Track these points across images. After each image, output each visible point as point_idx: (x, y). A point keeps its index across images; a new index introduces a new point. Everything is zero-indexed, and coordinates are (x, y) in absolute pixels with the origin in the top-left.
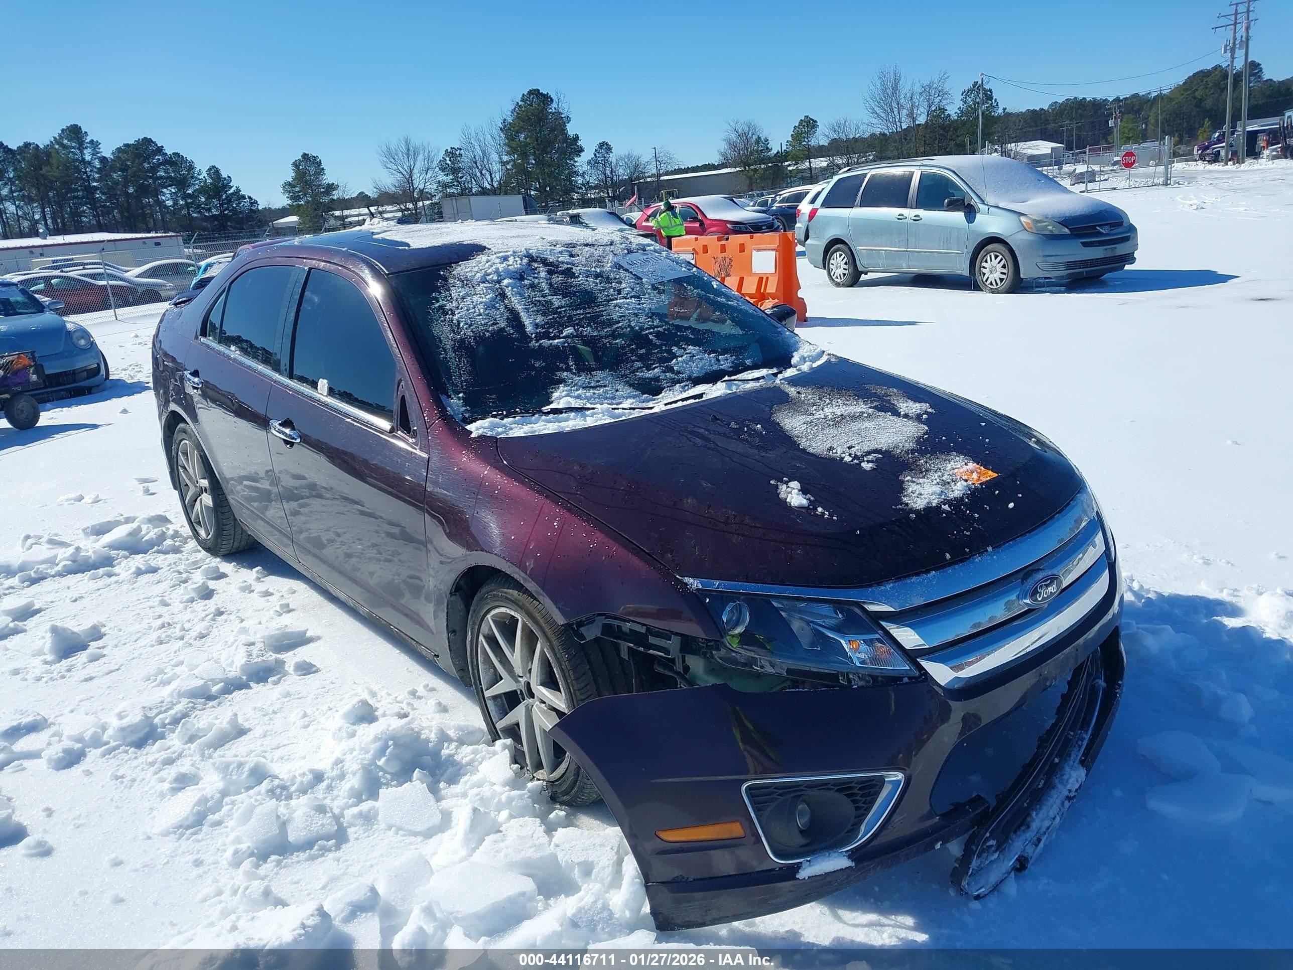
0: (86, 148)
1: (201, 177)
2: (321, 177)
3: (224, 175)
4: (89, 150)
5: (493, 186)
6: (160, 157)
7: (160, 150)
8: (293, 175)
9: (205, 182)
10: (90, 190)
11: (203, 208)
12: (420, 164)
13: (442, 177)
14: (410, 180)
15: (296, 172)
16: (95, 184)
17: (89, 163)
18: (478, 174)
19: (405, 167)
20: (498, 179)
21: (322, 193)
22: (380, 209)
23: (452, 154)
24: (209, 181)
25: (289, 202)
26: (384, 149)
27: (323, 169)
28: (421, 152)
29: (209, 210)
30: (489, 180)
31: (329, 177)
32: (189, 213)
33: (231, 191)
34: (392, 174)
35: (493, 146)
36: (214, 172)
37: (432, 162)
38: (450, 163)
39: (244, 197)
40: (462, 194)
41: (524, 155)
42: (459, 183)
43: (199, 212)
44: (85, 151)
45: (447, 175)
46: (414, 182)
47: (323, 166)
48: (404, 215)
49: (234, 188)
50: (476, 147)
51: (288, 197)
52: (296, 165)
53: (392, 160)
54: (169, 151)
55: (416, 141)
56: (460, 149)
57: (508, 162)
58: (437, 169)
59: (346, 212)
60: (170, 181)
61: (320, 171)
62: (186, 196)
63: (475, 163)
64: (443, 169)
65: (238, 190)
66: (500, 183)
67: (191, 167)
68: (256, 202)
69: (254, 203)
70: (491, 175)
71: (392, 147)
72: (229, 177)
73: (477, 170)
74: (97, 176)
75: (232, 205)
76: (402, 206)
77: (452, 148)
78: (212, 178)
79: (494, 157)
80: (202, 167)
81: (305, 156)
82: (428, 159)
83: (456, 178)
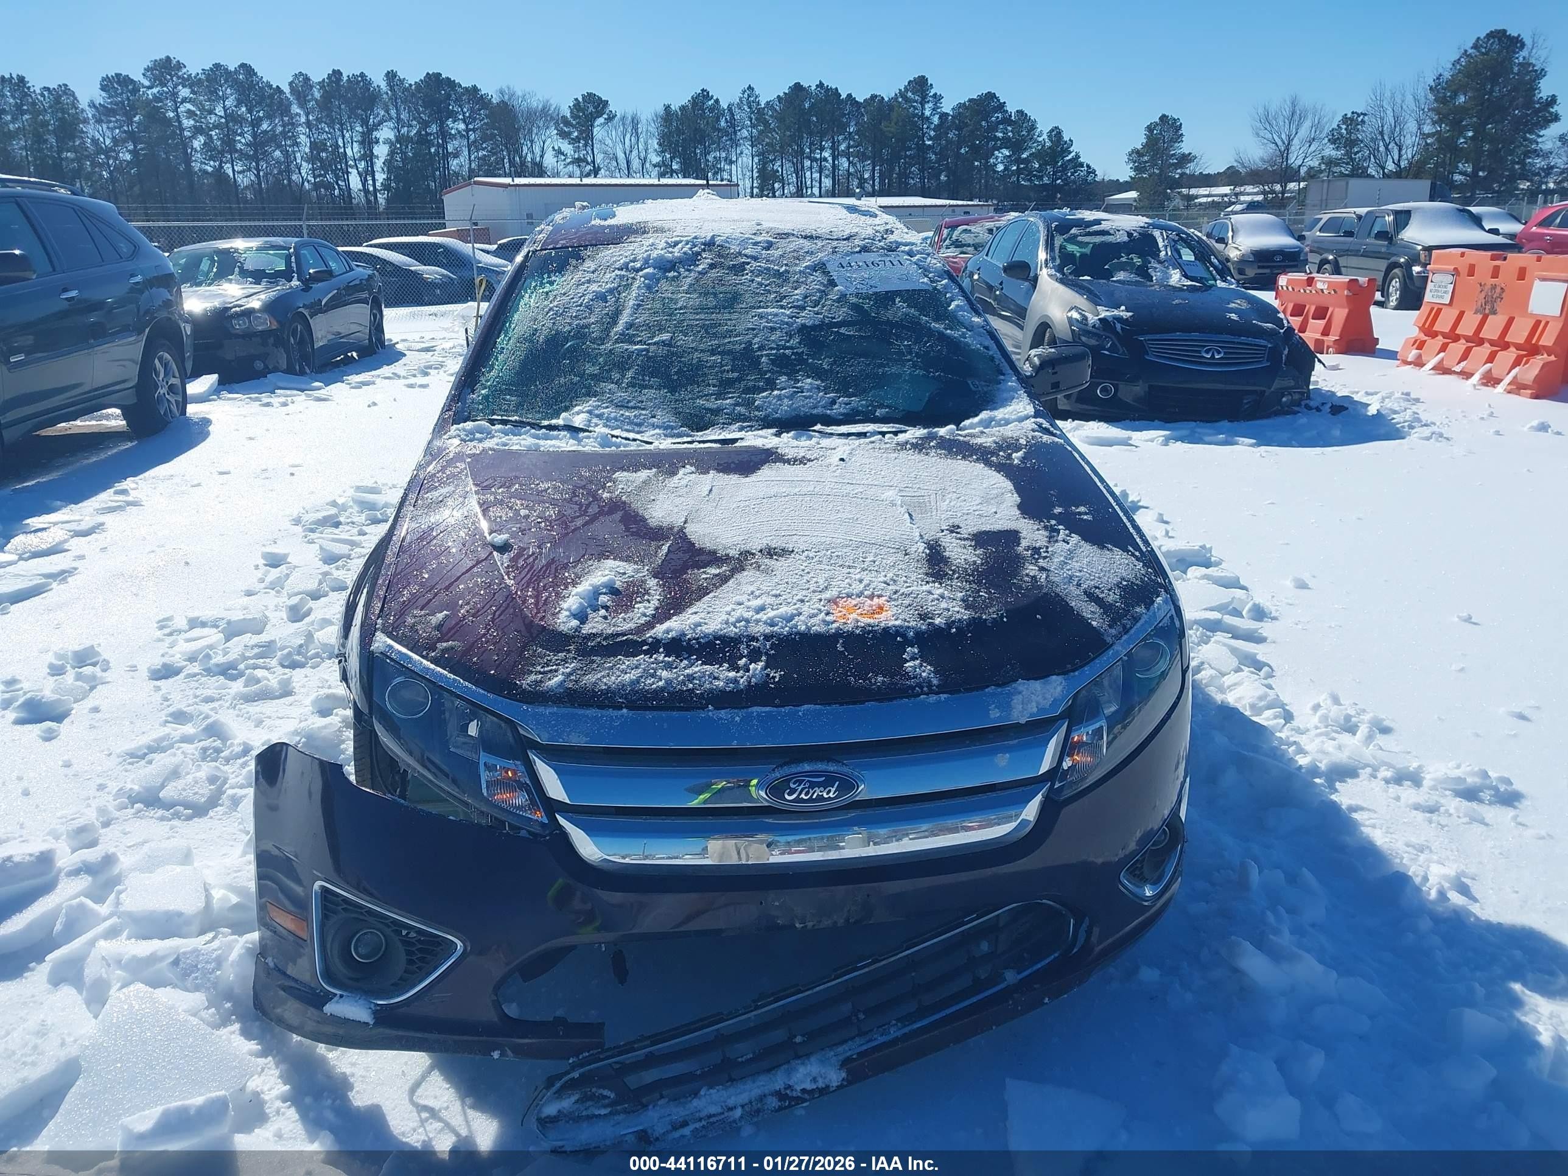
0: (928, 102)
1: (1040, 139)
2: (1176, 145)
3: (1066, 138)
4: (931, 105)
5: (1400, 166)
6: (1000, 115)
7: (1001, 106)
8: (1145, 141)
9: (1043, 146)
10: (923, 149)
11: (1035, 176)
12: (1304, 131)
13: (1330, 151)
14: (1285, 153)
15: (1148, 137)
16: (930, 143)
17: (928, 118)
18: (1382, 149)
19: (1283, 136)
20: (1410, 156)
21: (1173, 164)
22: (1238, 189)
23: (1352, 121)
24: (1048, 144)
25: (1132, 174)
26: (1261, 111)
27: (1182, 135)
28: (1310, 116)
29: (1041, 178)
30: (1396, 157)
31: (1185, 147)
32: (1018, 179)
33: (1070, 157)
34: (1263, 144)
35: (1412, 111)
36: (1056, 134)
37: (1321, 132)
38: (1345, 132)
39: (1081, 165)
40: (1353, 175)
41: (1457, 127)
42: (1352, 160)
43: (1030, 180)
44: (926, 106)
45: (1337, 149)
46: (1290, 155)
47: (1183, 131)
48: (1265, 199)
49: (1073, 154)
50: (1388, 112)
51: (1131, 168)
52: (1150, 129)
53: (1268, 128)
54: (1012, 108)
55: (1306, 101)
56: (1365, 115)
57: (1429, 135)
58: (1326, 139)
59: (1193, 191)
60: (1006, 143)
61: (1178, 137)
62: (1019, 161)
63: (1382, 133)
64: (1333, 141)
65: (1077, 156)
66: (1410, 164)
67: (1033, 128)
68: (1094, 172)
69: (1091, 171)
70: (1400, 150)
71: (1272, 112)
72: (1070, 140)
73: (1381, 144)
74: (932, 133)
75: (1066, 174)
76: (1266, 187)
77: (1353, 113)
78: (1051, 141)
79: (1412, 126)
80: (1044, 128)
81: (1163, 118)
82: (1317, 126)
83: (1348, 154)
